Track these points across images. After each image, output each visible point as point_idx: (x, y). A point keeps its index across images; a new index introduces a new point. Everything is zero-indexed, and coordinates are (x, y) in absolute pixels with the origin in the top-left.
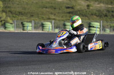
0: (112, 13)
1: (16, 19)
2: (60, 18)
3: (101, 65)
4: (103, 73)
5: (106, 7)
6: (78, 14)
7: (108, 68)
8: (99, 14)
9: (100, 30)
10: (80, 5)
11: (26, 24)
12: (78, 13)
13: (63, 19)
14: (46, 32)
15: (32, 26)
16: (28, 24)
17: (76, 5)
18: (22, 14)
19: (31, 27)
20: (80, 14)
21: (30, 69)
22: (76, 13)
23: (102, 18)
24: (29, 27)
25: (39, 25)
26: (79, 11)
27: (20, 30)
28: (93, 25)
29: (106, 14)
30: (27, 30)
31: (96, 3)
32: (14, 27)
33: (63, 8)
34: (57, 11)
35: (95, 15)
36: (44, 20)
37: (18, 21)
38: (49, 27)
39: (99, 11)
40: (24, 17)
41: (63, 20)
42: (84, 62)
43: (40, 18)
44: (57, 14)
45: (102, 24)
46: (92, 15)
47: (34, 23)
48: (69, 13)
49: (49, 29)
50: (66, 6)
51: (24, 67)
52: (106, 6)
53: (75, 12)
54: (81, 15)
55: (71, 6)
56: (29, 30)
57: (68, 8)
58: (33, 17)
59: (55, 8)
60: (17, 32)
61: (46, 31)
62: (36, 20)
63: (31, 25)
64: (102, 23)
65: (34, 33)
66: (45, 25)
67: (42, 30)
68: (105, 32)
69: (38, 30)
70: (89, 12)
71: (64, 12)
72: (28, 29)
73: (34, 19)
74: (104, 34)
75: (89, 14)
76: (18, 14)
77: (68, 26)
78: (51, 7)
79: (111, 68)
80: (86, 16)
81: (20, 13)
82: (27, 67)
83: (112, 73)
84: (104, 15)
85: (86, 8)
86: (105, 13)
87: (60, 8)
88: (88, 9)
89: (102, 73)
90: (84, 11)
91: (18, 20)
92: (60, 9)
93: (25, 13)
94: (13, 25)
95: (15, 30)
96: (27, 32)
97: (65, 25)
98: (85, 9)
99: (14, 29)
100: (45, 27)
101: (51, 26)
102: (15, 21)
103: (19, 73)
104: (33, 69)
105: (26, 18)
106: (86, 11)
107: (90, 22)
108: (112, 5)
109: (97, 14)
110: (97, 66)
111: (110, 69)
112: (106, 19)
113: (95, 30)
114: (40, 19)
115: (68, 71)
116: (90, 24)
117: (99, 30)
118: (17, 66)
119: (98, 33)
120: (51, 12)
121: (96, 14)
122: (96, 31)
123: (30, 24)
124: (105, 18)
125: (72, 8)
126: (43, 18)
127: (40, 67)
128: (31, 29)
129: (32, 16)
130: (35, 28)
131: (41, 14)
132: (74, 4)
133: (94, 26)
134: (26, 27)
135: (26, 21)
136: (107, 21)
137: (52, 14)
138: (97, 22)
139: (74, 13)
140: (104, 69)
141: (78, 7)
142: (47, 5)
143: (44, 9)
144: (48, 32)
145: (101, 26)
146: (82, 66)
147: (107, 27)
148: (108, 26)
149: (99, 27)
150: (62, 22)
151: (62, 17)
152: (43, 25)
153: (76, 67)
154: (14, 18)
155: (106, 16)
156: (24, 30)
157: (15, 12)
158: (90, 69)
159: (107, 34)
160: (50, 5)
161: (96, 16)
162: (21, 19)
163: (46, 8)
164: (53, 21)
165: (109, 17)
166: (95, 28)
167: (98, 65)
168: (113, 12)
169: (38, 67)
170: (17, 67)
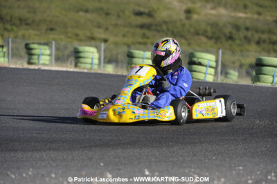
0: (245, 32)
1: (12, 35)
2: (119, 39)
3: (216, 159)
4: (223, 180)
5: (232, 17)
6: (163, 31)
7: (235, 167)
8: (214, 33)
9: (216, 73)
10: (168, 9)
11: (38, 49)
12: (164, 27)
13: (125, 40)
14: (86, 71)
15: (50, 55)
16: (41, 49)
17: (158, 8)
18: (27, 24)
19: (48, 58)
20: (168, 30)
21: (44, 161)
22: (159, 28)
23: (221, 43)
24: (42, 57)
25: (67, 52)
26: (165, 22)
27: (19, 62)
28: (200, 60)
29: (230, 33)
30: (38, 64)
31: (209, 6)
32: (6, 54)
33: (127, 13)
34: (113, 19)
35: (205, 34)
36: (81, 40)
37: (18, 40)
38: (92, 59)
39: (214, 25)
40: (32, 32)
41: (125, 44)
42: (175, 149)
43: (69, 35)
44: (111, 28)
45: (220, 59)
46: (197, 34)
47: (56, 46)
48: (142, 26)
49: (92, 64)
50: (134, 10)
51: (30, 154)
52: (233, 14)
53: (156, 25)
54: (170, 33)
55: (147, 11)
56: (44, 64)
57: (139, 14)
58: (53, 32)
59: (107, 14)
60: (14, 66)
61: (85, 69)
62: (61, 39)
63: (48, 52)
64: (220, 55)
65: (56, 71)
66: (81, 55)
67: (76, 66)
68: (226, 77)
69: (65, 65)
70: (191, 26)
71: (130, 23)
72: (41, 62)
73: (55, 36)
74: (224, 82)
75: (189, 31)
76: (18, 22)
77: (139, 58)
78: (98, 10)
79: (241, 168)
80: (182, 36)
81: (23, 22)
82: (37, 155)
83: (243, 179)
84: (225, 35)
85: (183, 16)
86: (227, 30)
87: (121, 14)
88: (188, 18)
89: (219, 179)
90: (179, 24)
91: (16, 37)
92: (119, 16)
93: (34, 21)
94: (5, 49)
95: (9, 62)
96: (39, 70)
97: (130, 56)
98: (181, 20)
99: (6, 59)
100: (84, 57)
101: (96, 56)
102: (10, 40)
103: (18, 168)
104: (53, 161)
105: (36, 35)
106: (183, 25)
107: (191, 51)
108: (246, 13)
109: (209, 34)
110: (206, 161)
111: (240, 170)
112: (230, 45)
113: (204, 72)
114: (69, 38)
115: (136, 170)
116: (192, 55)
117: (213, 74)
118: (12, 151)
119: (210, 79)
120: (98, 23)
121: (205, 31)
122: (205, 74)
123: (46, 50)
124: (227, 44)
125: (150, 15)
126: (77, 35)
127: (70, 157)
128: (47, 62)
129: (52, 29)
130: (59, 59)
131: (72, 27)
132: (155, 6)
133: (202, 61)
134: (36, 57)
135: (35, 42)
136: (233, 53)
137: (99, 26)
138: (207, 51)
139: (154, 27)
140: (224, 170)
141: (163, 15)
142: (90, 5)
143: (82, 14)
144: (90, 72)
145: (220, 63)
146: (170, 159)
147: (231, 65)
148: (234, 63)
149: (214, 64)
150: (125, 49)
151: (124, 36)
152: (79, 52)
153: (157, 160)
154: (6, 34)
155: (231, 38)
156: (32, 64)
157: (11, 17)
158: (191, 167)
159: (231, 82)
160: (97, 5)
161: (207, 37)
162: (24, 36)
163: (87, 11)
164: (103, 45)
165: (238, 42)
166: (205, 68)
167: (209, 159)
168: (247, 29)
169: (63, 156)
170: (12, 155)
